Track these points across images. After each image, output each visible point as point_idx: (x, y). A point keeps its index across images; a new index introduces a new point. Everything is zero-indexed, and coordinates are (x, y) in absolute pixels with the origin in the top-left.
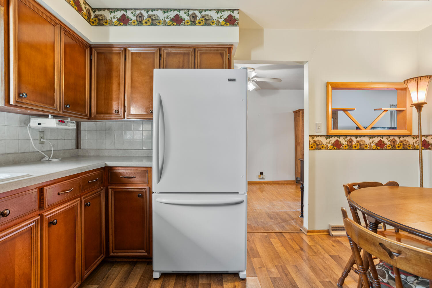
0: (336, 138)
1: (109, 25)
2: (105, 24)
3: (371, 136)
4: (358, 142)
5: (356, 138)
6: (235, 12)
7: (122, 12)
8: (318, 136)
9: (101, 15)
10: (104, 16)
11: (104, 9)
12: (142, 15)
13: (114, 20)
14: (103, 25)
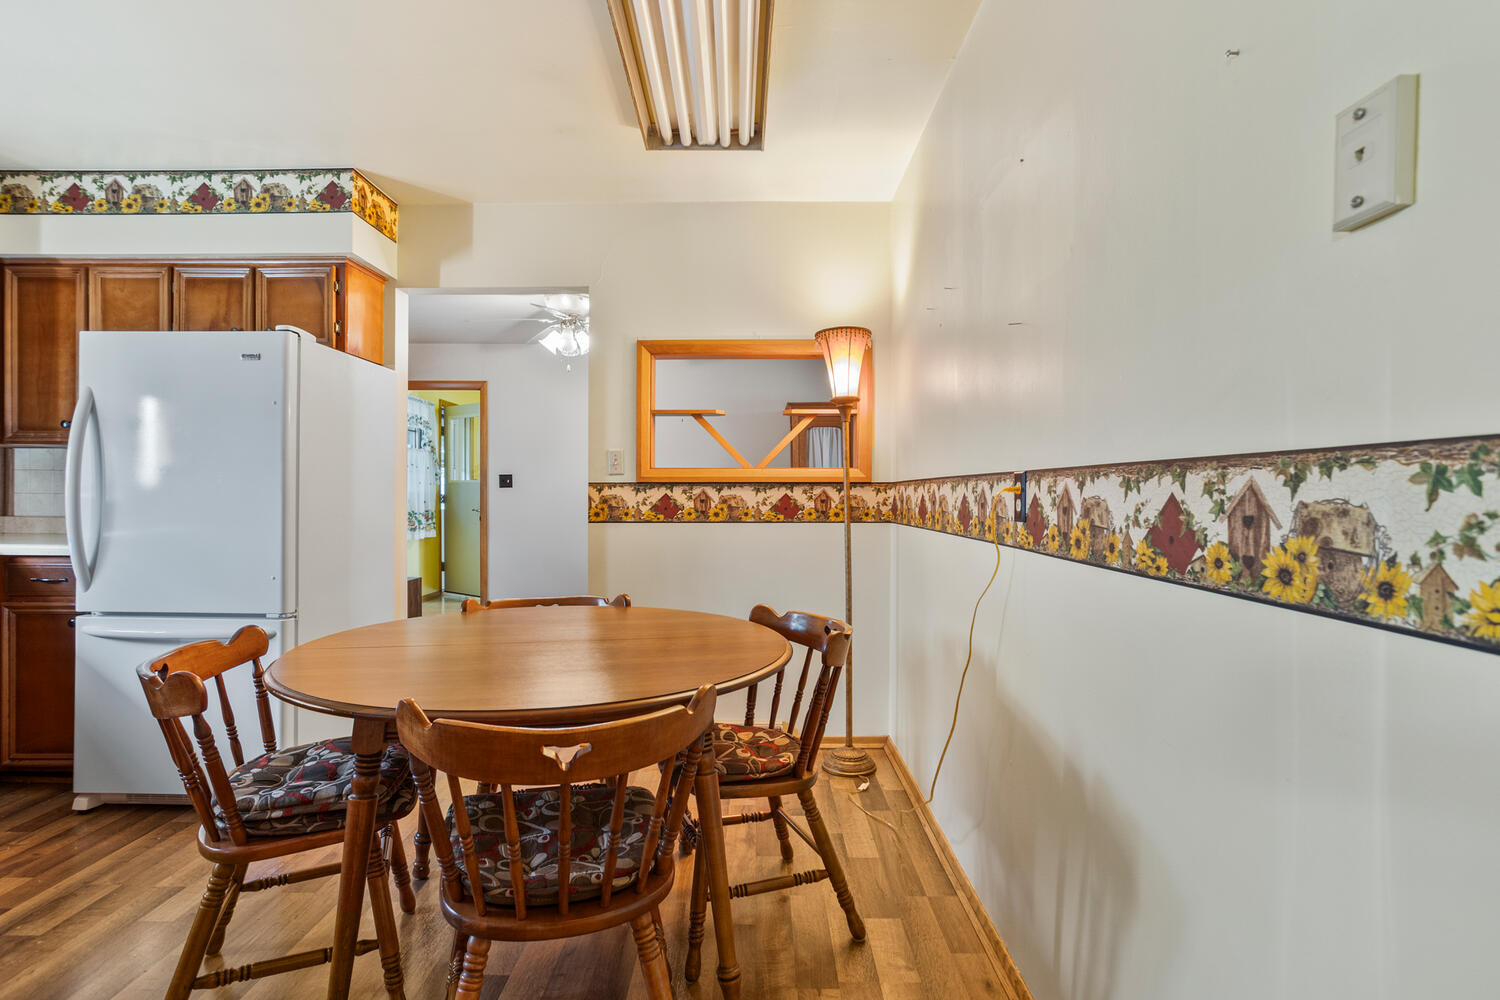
0: (663, 491)
1: (39, 211)
2: (29, 209)
3: (760, 486)
4: (724, 501)
5: (719, 491)
6: (345, 177)
7: (71, 180)
8: (615, 485)
9: (19, 187)
10: (27, 190)
11: (26, 173)
12: (119, 186)
13: (52, 200)
14: (24, 212)
